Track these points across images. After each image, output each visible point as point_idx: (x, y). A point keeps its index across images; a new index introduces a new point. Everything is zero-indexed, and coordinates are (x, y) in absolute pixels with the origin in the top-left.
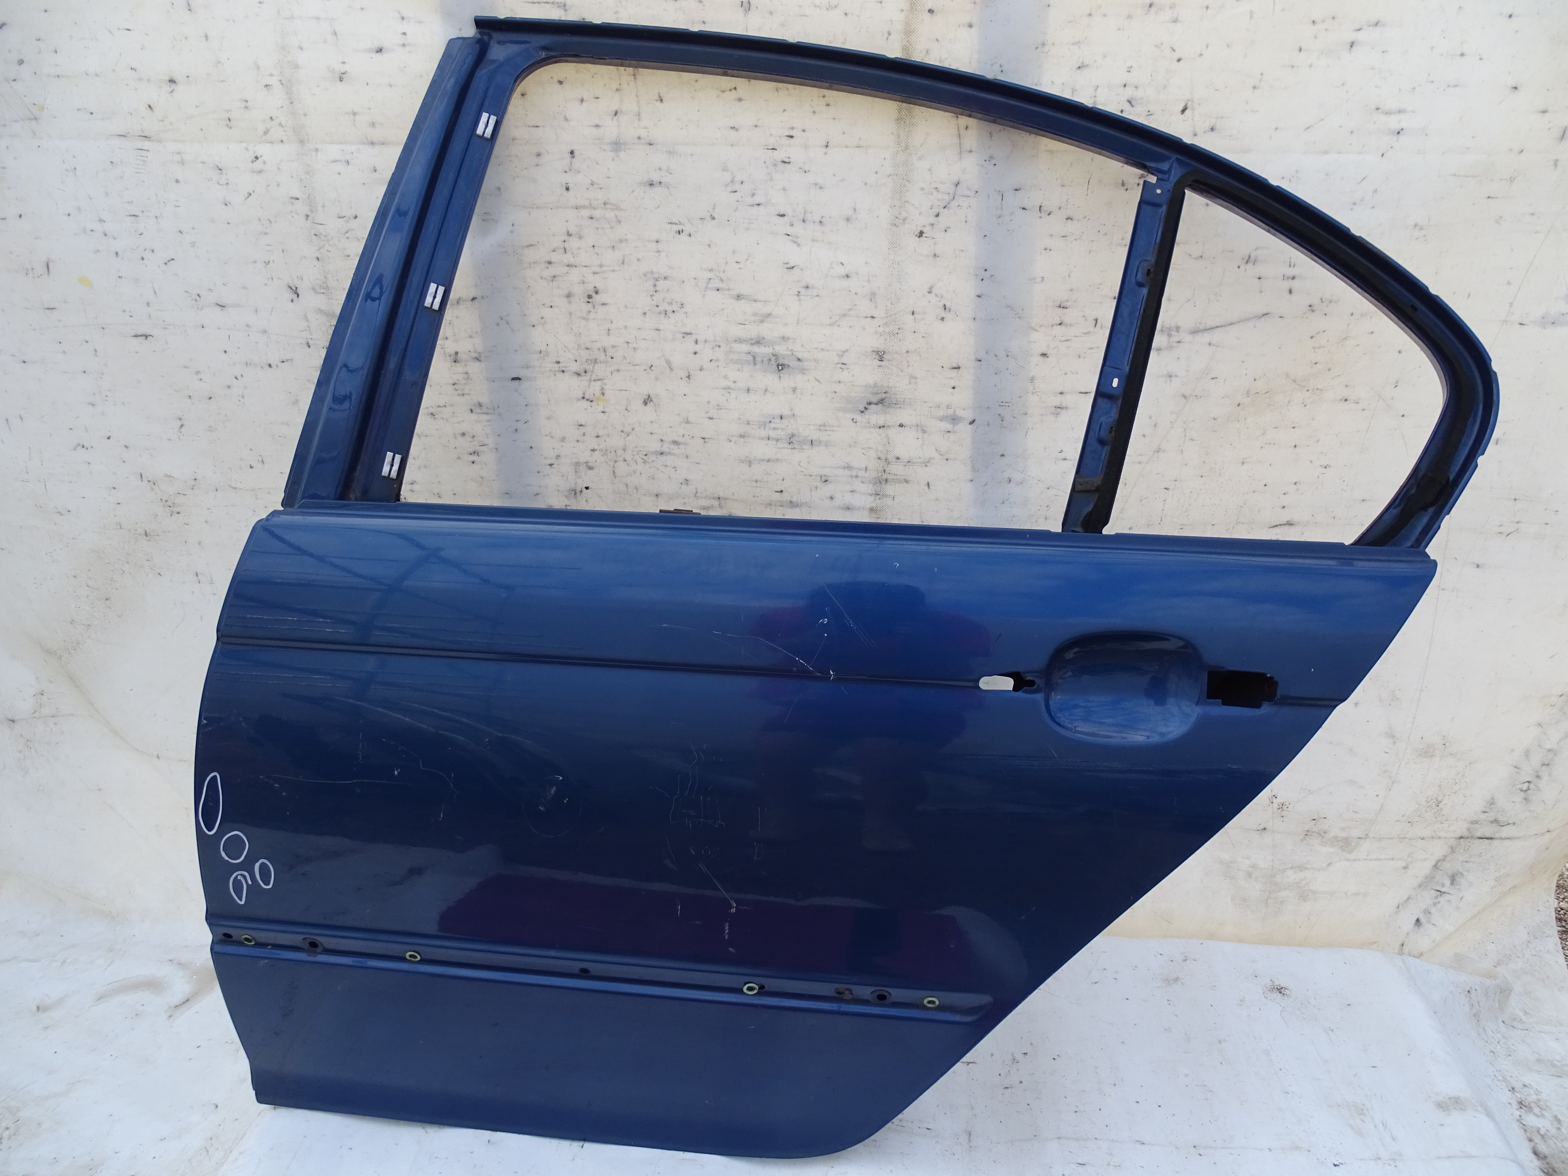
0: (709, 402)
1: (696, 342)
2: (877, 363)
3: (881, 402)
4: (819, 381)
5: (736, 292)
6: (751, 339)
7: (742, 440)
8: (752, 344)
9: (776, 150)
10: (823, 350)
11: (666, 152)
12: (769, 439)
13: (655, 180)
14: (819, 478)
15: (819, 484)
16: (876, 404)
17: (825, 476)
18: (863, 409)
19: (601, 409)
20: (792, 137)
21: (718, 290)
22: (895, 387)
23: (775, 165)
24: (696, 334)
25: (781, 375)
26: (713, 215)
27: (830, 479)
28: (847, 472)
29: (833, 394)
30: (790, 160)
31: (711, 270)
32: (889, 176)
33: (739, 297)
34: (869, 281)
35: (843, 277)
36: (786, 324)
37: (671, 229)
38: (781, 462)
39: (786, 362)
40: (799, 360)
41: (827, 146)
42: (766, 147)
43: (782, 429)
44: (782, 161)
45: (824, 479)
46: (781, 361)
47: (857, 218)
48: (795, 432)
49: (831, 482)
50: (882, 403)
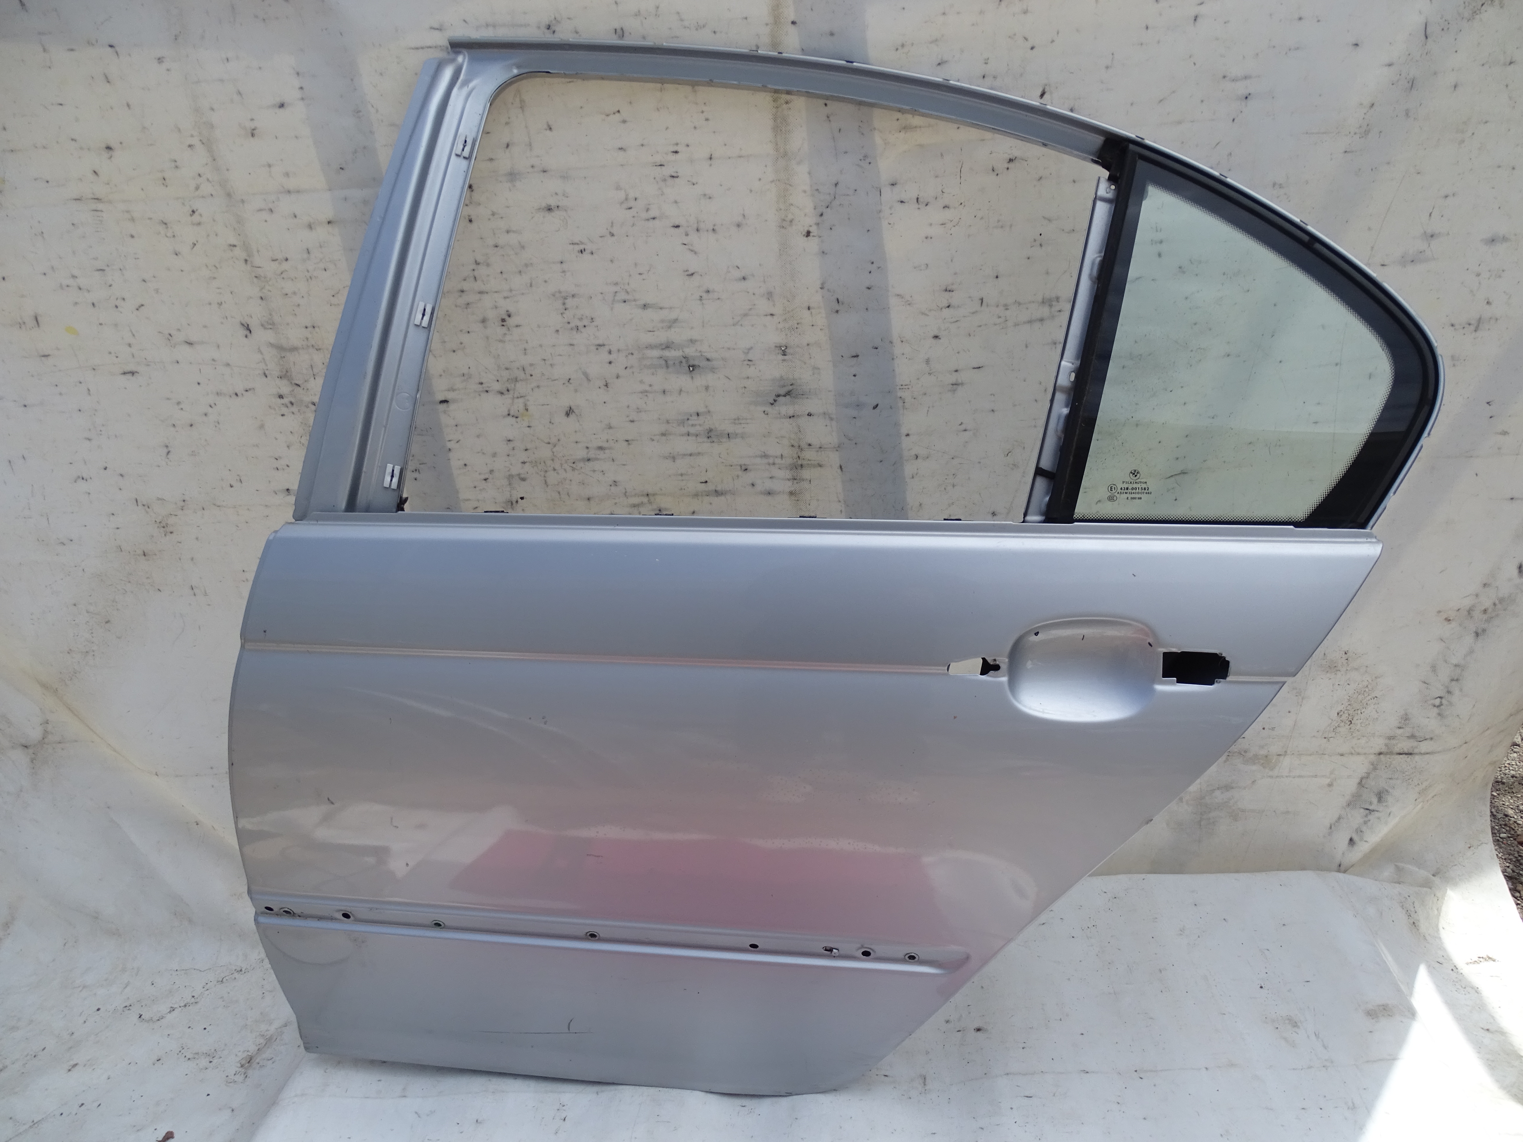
0: (628, 407)
1: (610, 352)
2: (781, 357)
3: (788, 393)
4: (729, 378)
5: (642, 302)
6: (661, 344)
7: (664, 438)
8: (663, 349)
9: (663, 165)
10: (729, 349)
11: (561, 177)
12: (688, 435)
13: (552, 205)
14: (739, 468)
15: (740, 473)
16: (785, 396)
17: (745, 465)
18: (772, 402)
19: (526, 424)
20: (676, 152)
21: (625, 302)
22: (800, 379)
23: (665, 180)
24: (609, 345)
25: (693, 375)
26: (612, 231)
27: (749, 467)
28: (765, 461)
29: (744, 389)
30: (679, 174)
31: (616, 284)
32: (772, 182)
33: (645, 306)
34: (765, 282)
35: (740, 280)
36: (692, 328)
37: (574, 249)
38: (702, 455)
39: (696, 363)
40: (708, 360)
41: (711, 158)
42: (655, 164)
43: (700, 425)
44: (670, 176)
45: (744, 468)
46: (691, 363)
47: (747, 224)
48: (712, 427)
49: (751, 471)
50: (790, 395)
